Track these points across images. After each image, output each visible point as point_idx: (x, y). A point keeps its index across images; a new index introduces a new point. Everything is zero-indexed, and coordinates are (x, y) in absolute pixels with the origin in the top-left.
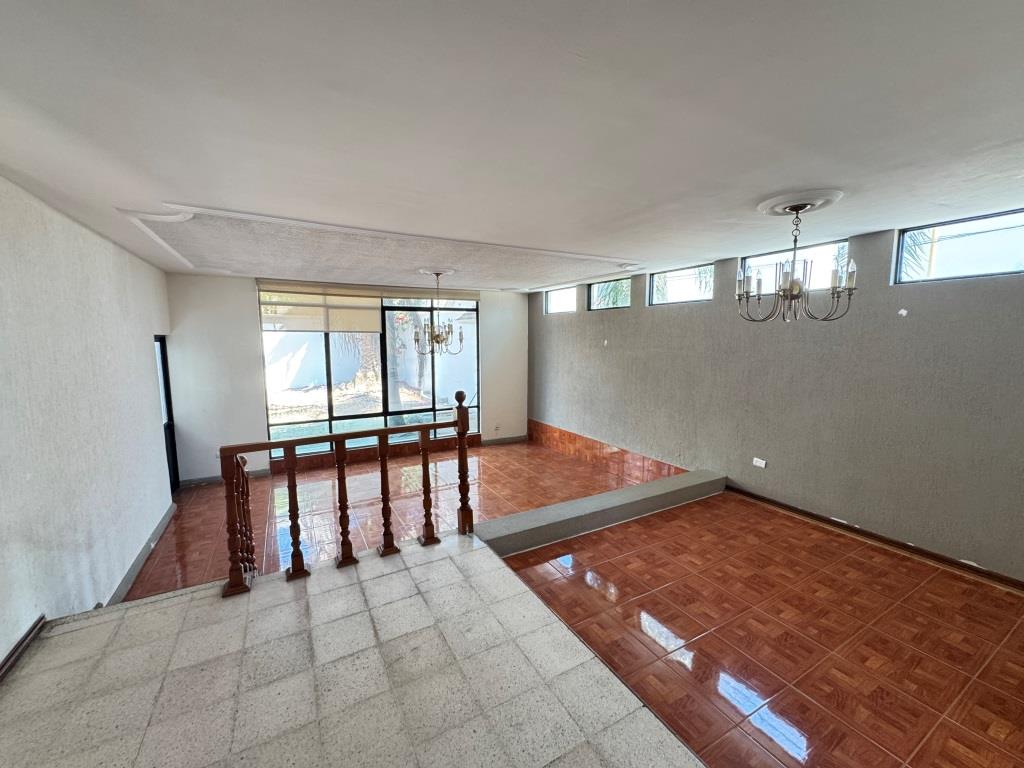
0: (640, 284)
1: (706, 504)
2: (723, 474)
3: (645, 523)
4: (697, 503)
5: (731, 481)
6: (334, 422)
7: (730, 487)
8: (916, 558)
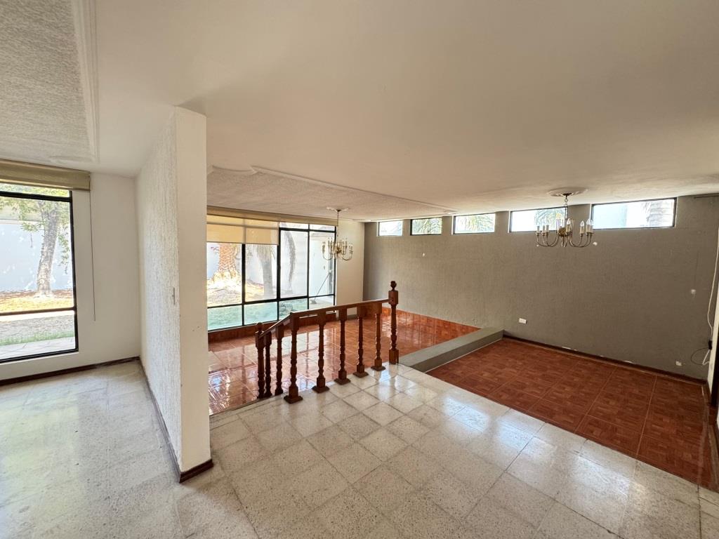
0: (447, 222)
1: (497, 344)
2: (501, 329)
3: (474, 354)
4: (494, 344)
5: (506, 332)
6: (245, 306)
7: (506, 336)
8: (605, 362)
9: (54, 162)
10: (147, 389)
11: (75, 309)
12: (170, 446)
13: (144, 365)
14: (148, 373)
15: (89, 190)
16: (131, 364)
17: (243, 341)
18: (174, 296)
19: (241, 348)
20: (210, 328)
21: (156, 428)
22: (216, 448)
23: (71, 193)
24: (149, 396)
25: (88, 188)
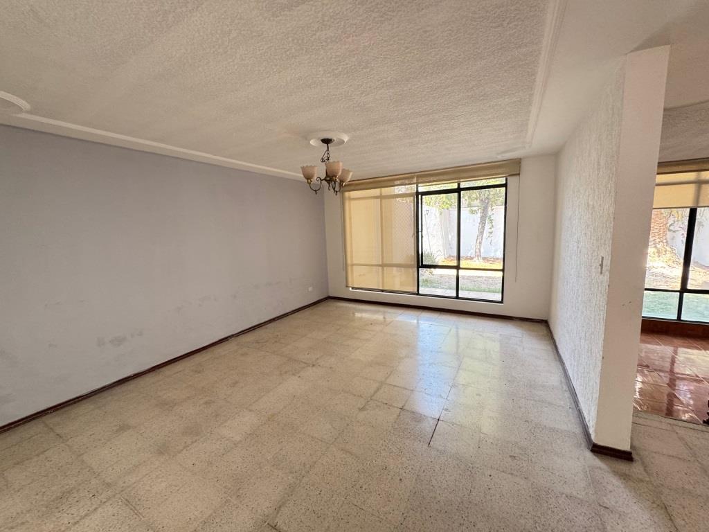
6: (685, 294)
9: (500, 158)
10: (555, 351)
11: (503, 270)
12: (580, 412)
13: (552, 329)
14: (556, 337)
15: (519, 174)
16: (541, 325)
17: (677, 341)
18: (601, 265)
19: (672, 348)
20: (645, 314)
21: (564, 389)
22: (636, 443)
23: (506, 180)
24: (557, 358)
25: (518, 172)
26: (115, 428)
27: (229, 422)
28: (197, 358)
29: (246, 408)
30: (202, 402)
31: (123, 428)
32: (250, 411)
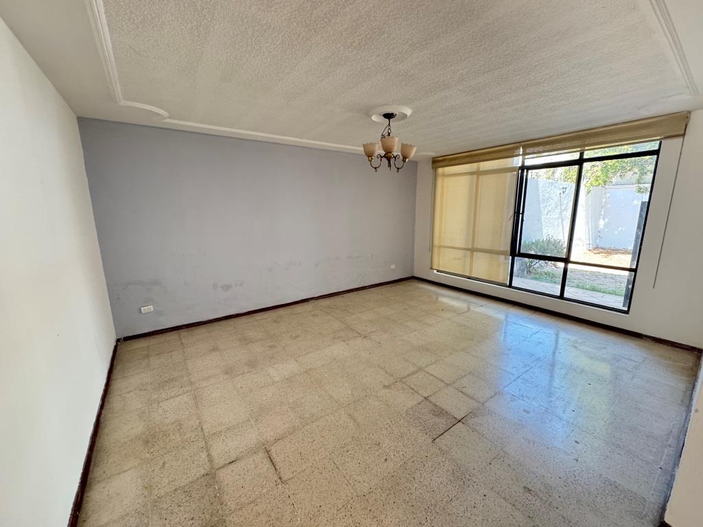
11: (635, 270)
15: (684, 135)
23: (660, 144)
25: (682, 132)
26: (211, 348)
27: (278, 365)
28: (281, 311)
29: (294, 358)
30: (268, 345)
31: (215, 349)
32: (296, 361)
